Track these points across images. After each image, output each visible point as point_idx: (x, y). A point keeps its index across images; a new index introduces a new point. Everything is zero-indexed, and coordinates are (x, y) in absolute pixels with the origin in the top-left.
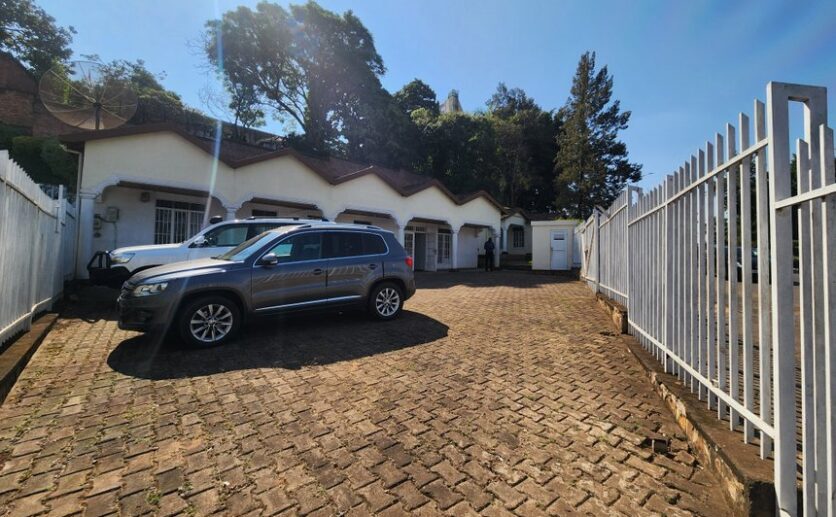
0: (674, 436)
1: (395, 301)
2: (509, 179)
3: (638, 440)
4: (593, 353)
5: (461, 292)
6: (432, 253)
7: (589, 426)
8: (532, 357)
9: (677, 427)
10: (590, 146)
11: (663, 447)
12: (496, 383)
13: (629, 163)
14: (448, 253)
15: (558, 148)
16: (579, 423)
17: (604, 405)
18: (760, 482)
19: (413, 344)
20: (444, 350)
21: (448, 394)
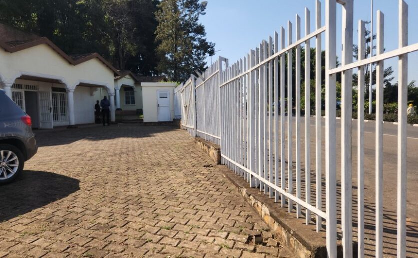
0: (263, 229)
1: (13, 162)
2: (117, 45)
3: (245, 238)
4: (202, 182)
5: (83, 146)
6: (47, 111)
7: (213, 238)
8: (161, 193)
9: (263, 223)
10: (181, 25)
11: (260, 240)
12: (136, 223)
13: (207, 41)
14: (65, 111)
15: (157, 23)
16: (205, 237)
17: (219, 218)
18: (320, 247)
19: (43, 203)
20: (80, 203)
21: (93, 244)
